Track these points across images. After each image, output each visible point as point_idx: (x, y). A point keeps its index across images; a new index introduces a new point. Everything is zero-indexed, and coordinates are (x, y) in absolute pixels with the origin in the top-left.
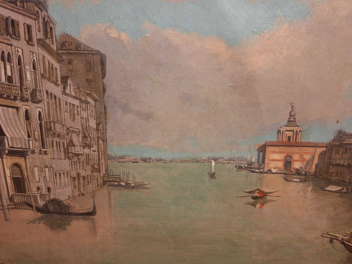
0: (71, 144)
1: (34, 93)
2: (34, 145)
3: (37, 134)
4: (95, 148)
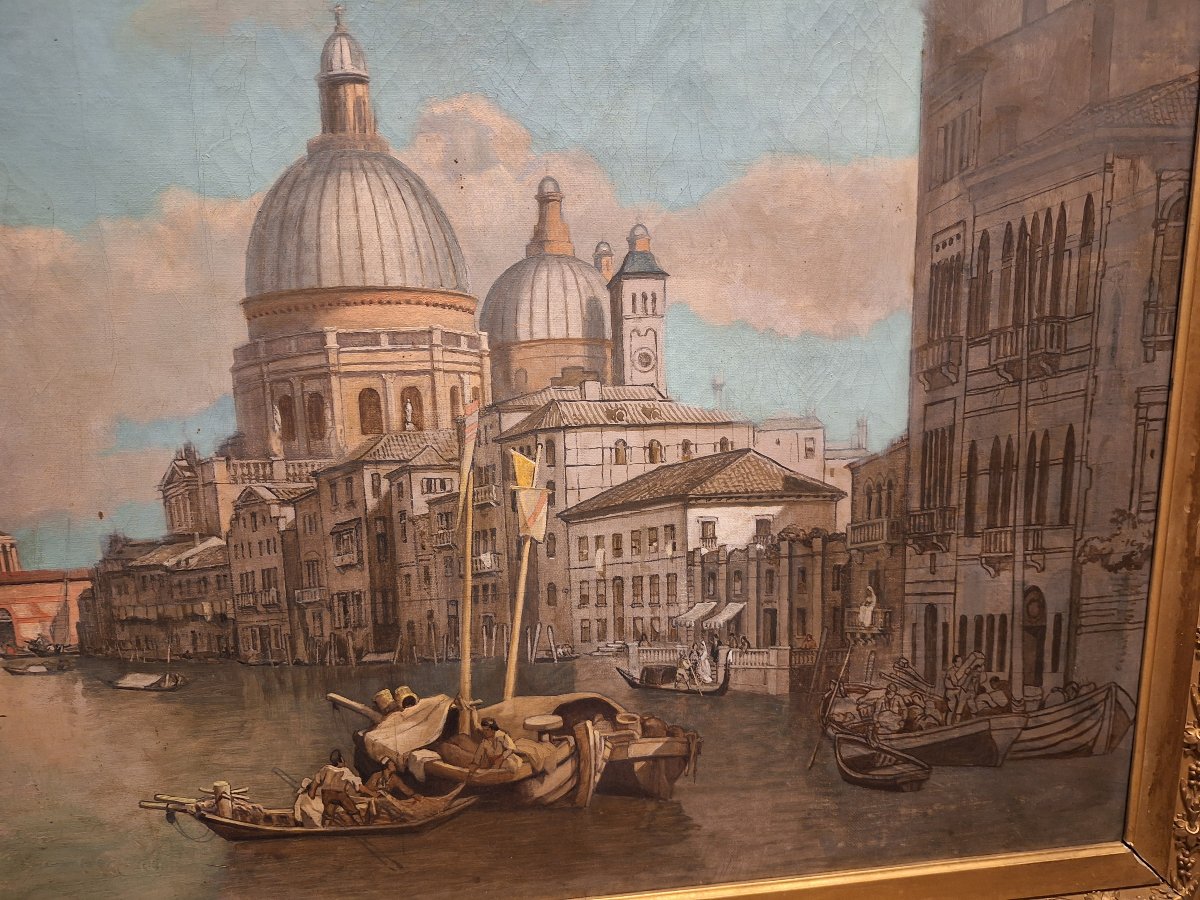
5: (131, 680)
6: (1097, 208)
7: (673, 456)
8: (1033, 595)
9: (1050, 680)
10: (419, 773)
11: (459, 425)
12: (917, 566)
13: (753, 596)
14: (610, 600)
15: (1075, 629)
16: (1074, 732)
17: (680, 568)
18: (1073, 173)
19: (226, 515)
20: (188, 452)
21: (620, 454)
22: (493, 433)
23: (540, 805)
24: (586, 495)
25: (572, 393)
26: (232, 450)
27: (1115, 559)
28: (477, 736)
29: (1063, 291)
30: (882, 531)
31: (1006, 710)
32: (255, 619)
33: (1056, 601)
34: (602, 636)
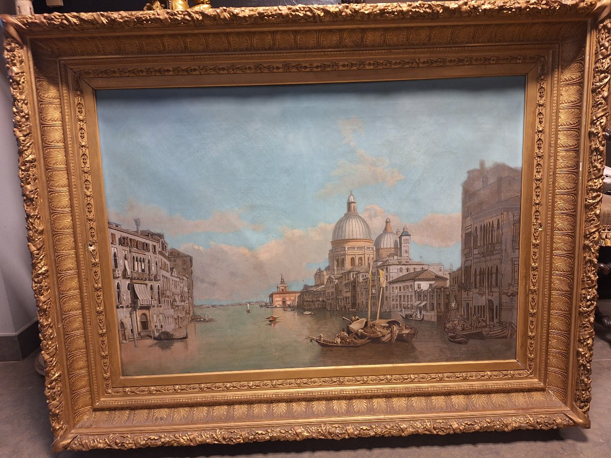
0: (175, 300)
1: (155, 277)
2: (155, 303)
3: (157, 297)
4: (187, 302)
5: (306, 313)
6: (500, 221)
7: (412, 271)
8: (490, 302)
9: (495, 321)
10: (360, 335)
11: (369, 264)
12: (464, 295)
13: (429, 300)
14: (399, 300)
15: (501, 309)
16: (502, 333)
17: (413, 294)
18: (494, 215)
19: (325, 281)
20: (320, 269)
21: (401, 270)
22: (375, 266)
23: (384, 342)
24: (394, 279)
25: (392, 258)
26: (328, 269)
27: (509, 294)
28: (371, 327)
29: (494, 238)
30: (456, 287)
31: (486, 327)
32: (329, 301)
33: (496, 303)
34: (397, 307)
